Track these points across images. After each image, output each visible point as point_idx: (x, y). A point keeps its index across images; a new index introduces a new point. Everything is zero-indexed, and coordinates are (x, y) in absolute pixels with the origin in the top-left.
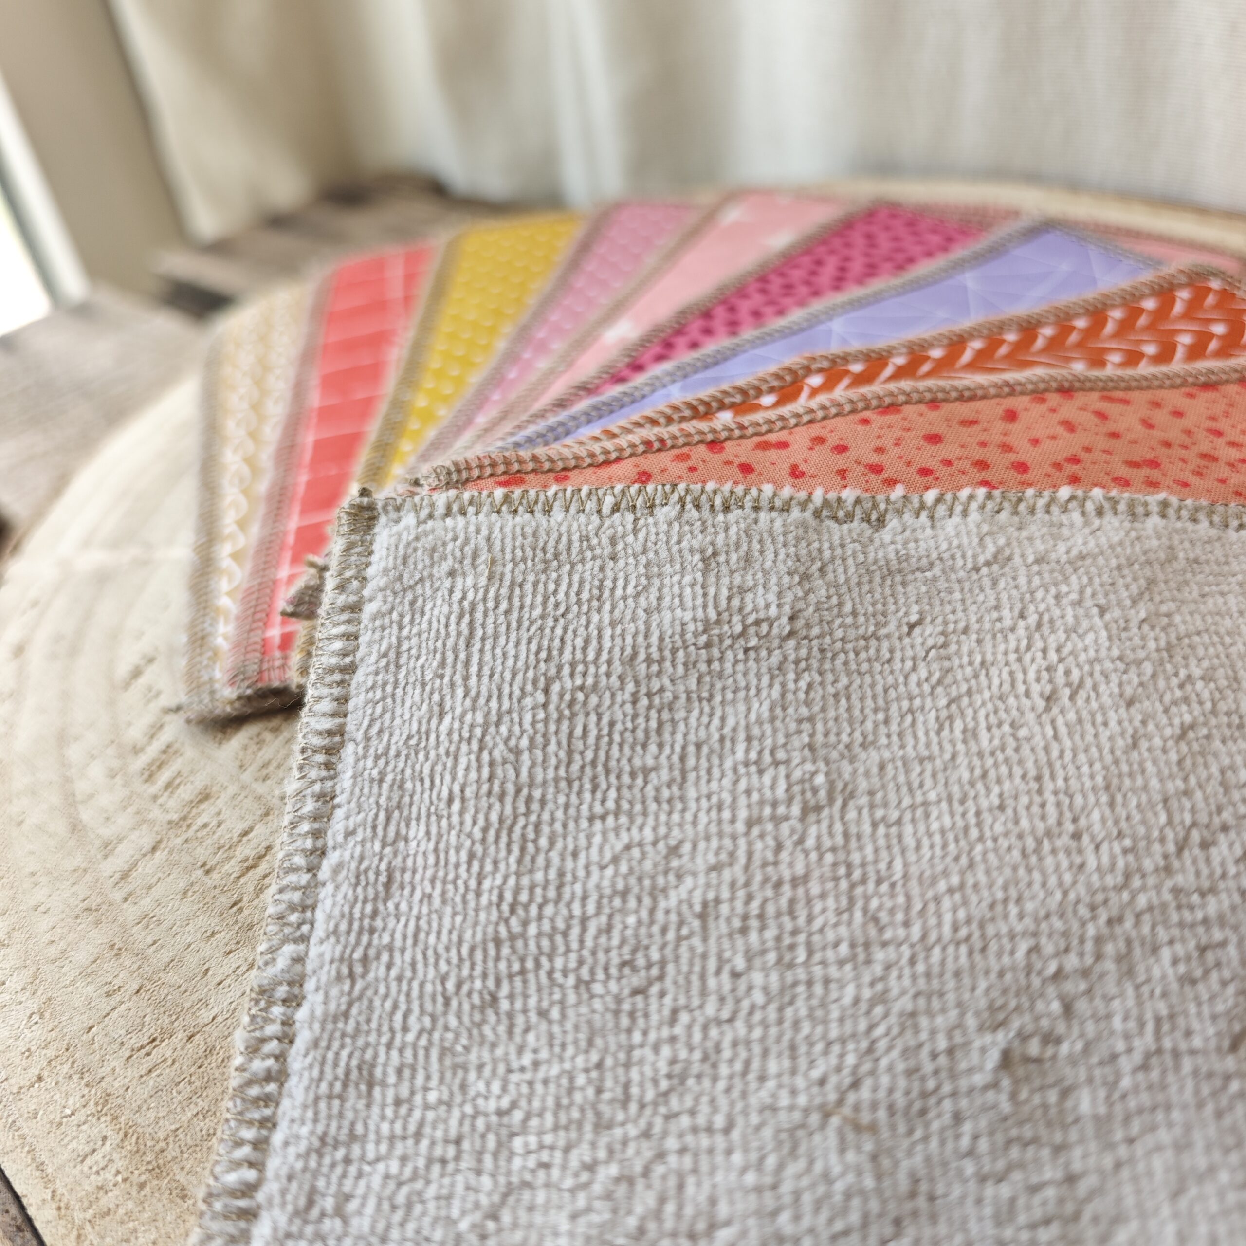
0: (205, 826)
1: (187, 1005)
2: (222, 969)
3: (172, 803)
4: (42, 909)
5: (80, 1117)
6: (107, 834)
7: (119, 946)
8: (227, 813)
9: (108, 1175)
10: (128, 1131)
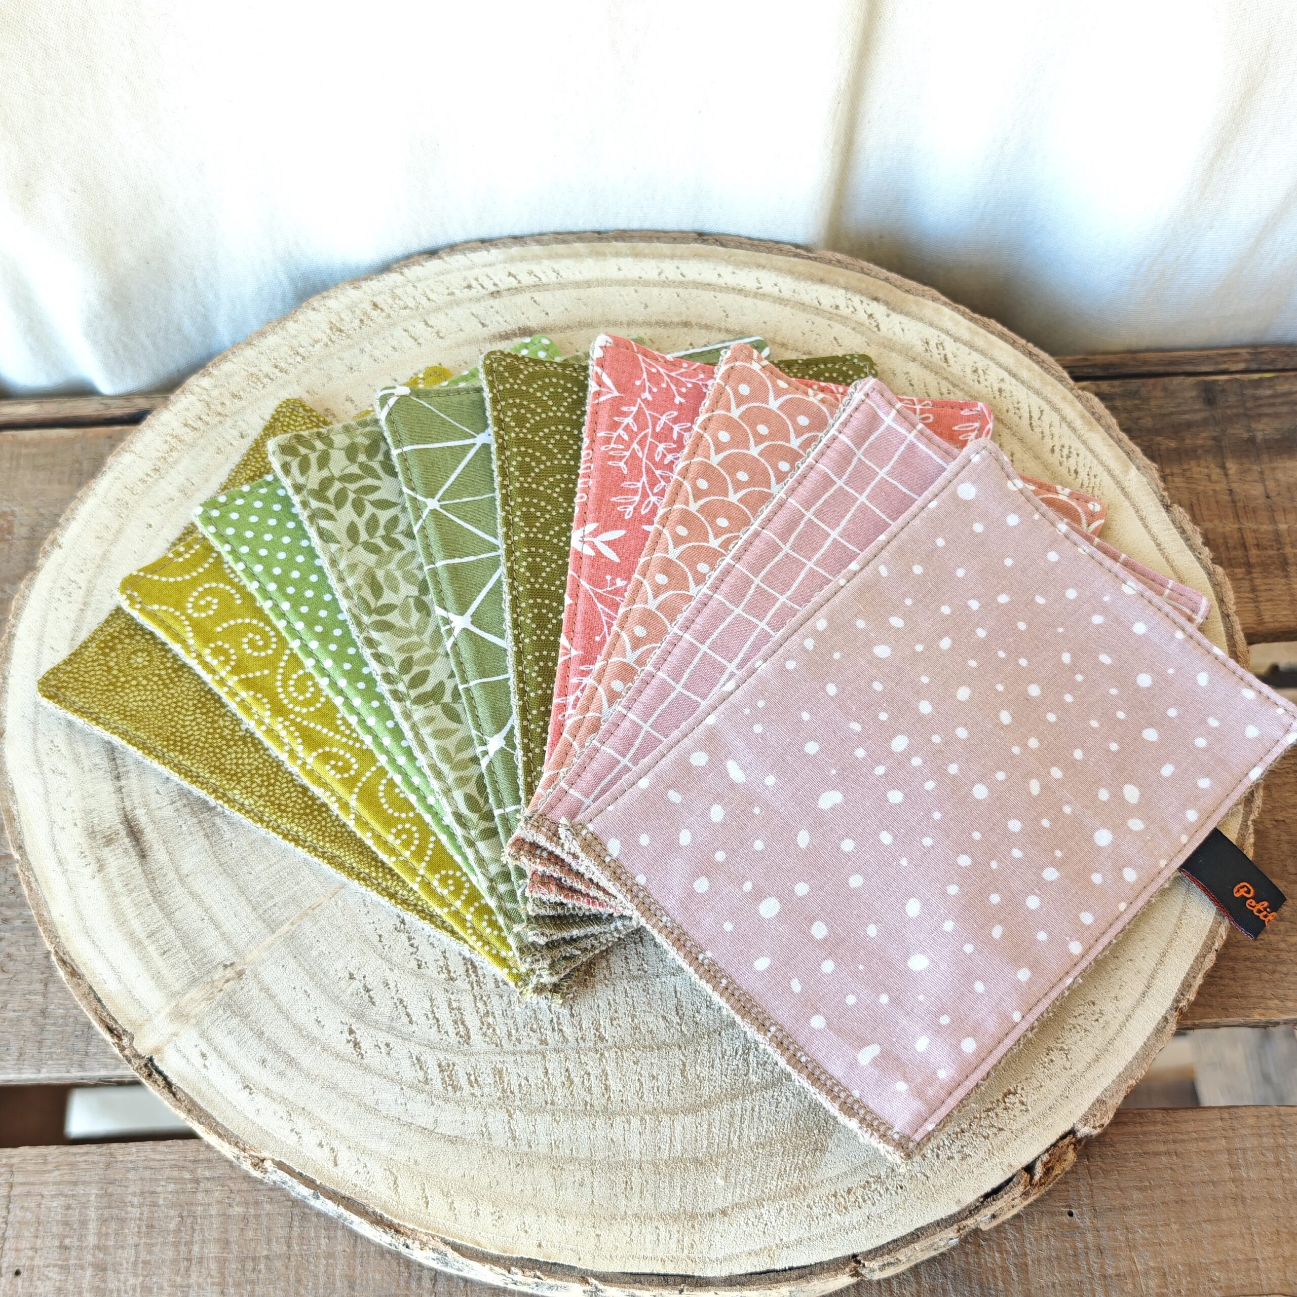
0: (520, 1085)
1: (622, 1159)
2: (617, 1133)
3: (486, 1090)
4: (494, 1184)
5: (636, 1231)
6: (474, 1130)
7: (557, 1165)
8: (523, 1072)
9: (675, 1236)
10: (662, 1217)
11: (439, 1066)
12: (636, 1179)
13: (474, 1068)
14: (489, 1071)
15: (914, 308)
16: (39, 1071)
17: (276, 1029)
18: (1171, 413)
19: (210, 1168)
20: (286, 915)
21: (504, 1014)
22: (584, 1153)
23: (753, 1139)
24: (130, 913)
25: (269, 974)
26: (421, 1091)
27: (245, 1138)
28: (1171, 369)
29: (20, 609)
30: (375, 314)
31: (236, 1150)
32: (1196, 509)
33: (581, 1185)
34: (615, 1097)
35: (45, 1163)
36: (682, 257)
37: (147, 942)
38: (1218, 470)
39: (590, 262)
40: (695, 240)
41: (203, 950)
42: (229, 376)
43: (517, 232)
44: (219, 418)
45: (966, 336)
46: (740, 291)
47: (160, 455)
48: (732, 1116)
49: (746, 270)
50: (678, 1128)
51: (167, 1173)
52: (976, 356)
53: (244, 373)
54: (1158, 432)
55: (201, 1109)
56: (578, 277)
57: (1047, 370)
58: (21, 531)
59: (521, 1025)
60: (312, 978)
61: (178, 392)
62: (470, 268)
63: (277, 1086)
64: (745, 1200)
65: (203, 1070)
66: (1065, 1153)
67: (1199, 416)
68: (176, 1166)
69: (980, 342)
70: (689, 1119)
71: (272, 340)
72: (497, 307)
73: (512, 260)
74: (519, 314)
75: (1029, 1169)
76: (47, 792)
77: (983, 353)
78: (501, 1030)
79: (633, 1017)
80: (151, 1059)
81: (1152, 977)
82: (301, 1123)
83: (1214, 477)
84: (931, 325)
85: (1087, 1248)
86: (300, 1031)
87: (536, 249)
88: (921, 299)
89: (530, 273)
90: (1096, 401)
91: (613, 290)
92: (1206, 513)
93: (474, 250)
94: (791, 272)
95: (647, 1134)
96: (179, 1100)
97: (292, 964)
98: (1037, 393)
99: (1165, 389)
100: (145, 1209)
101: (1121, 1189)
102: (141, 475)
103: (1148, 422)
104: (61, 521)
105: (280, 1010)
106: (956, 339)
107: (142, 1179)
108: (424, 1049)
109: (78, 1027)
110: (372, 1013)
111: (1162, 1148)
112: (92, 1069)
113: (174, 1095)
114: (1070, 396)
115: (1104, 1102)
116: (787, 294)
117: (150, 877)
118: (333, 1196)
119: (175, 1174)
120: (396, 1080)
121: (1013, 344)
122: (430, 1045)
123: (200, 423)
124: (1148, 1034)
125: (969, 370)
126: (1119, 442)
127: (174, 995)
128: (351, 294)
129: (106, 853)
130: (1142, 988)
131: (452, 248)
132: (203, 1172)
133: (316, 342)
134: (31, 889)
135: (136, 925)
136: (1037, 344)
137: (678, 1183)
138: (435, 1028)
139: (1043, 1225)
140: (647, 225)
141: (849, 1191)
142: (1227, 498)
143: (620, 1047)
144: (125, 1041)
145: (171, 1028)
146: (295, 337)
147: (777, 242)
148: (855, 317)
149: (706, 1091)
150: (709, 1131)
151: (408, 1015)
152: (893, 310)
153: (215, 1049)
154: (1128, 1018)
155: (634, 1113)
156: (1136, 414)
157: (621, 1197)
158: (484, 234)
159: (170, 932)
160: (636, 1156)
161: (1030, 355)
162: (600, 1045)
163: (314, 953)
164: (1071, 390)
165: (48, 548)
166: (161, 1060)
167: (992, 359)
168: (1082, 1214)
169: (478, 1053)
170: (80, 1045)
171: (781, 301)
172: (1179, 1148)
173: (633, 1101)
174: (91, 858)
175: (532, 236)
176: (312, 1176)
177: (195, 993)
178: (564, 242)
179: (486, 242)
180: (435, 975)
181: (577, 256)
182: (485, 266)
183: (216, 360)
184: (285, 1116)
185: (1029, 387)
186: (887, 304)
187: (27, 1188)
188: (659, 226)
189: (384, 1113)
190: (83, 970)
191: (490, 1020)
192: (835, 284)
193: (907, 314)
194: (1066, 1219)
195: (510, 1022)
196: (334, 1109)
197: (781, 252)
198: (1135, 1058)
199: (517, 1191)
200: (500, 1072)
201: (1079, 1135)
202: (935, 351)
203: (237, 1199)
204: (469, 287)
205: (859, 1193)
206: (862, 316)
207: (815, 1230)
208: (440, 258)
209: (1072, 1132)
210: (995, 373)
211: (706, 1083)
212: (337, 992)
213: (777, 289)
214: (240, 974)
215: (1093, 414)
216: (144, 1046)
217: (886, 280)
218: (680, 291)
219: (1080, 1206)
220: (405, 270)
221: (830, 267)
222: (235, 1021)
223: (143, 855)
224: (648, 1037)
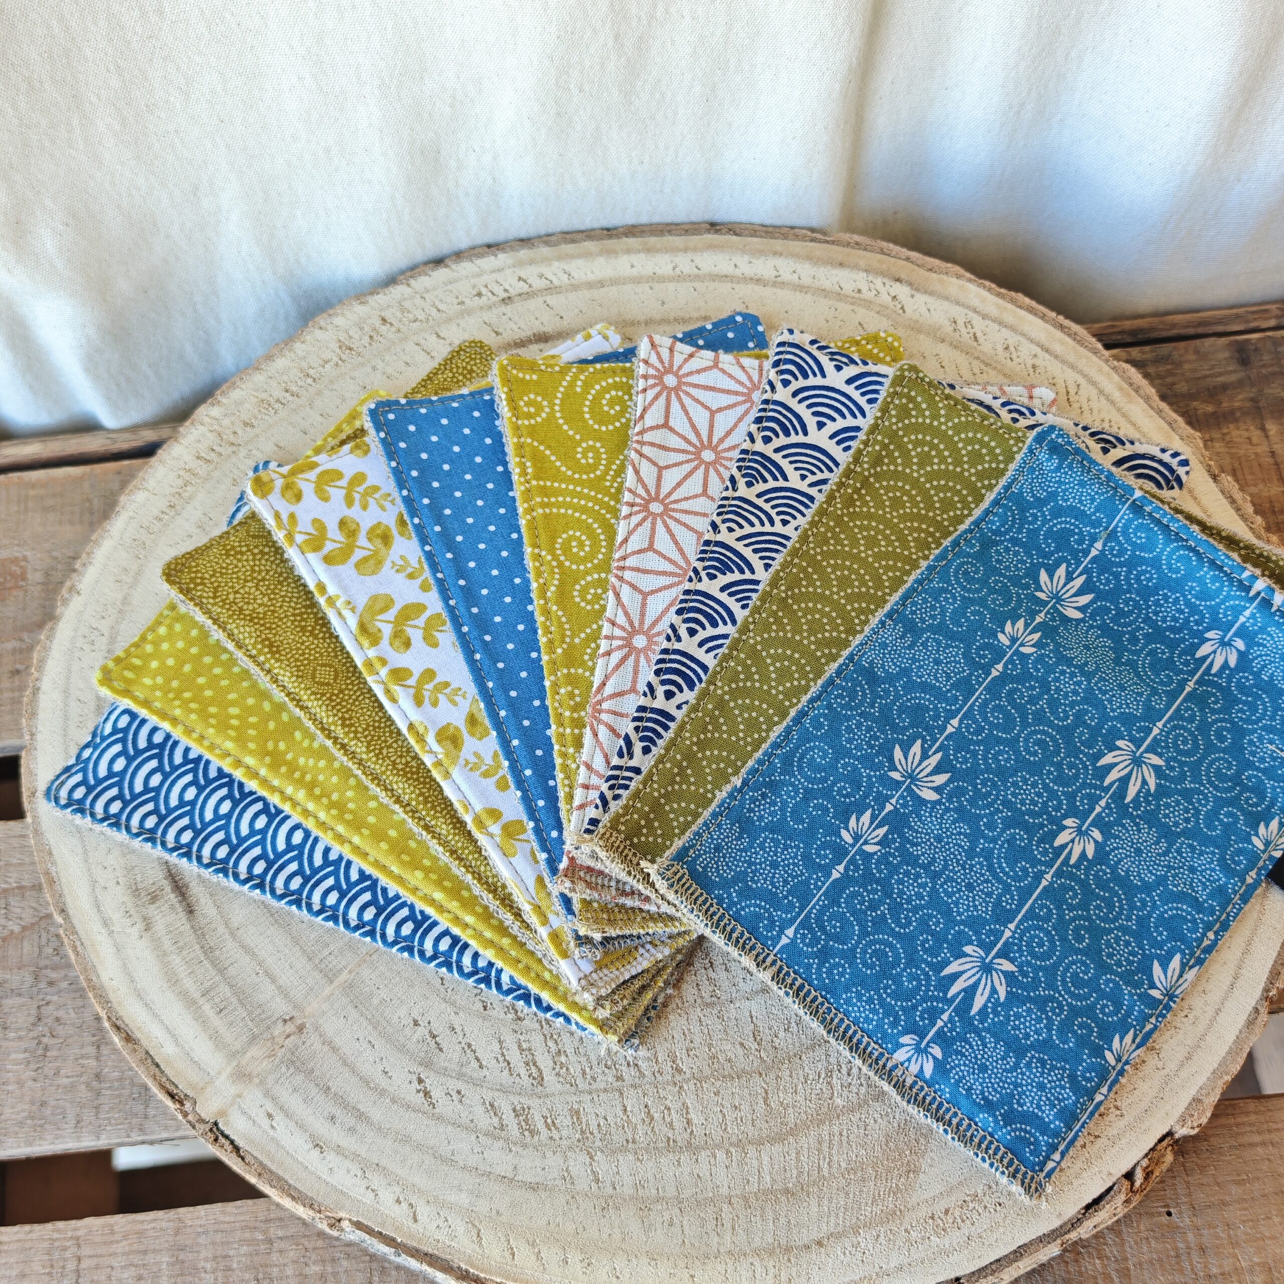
0: (599, 1125)
1: (711, 1195)
2: (703, 1168)
3: (564, 1133)
4: (580, 1230)
5: (730, 1269)
6: (556, 1175)
7: (644, 1206)
8: (601, 1111)
9: (772, 1271)
10: (757, 1252)
11: (514, 1110)
12: (726, 1215)
13: (551, 1111)
14: (566, 1112)
15: (938, 287)
16: (98, 1138)
17: (342, 1082)
18: (1206, 377)
19: (282, 1227)
20: (343, 963)
21: (576, 1052)
22: (671, 1192)
23: (843, 1165)
24: (182, 971)
25: (331, 1026)
26: (497, 1138)
27: (320, 1199)
28: (1200, 330)
29: (42, 661)
30: (384, 329)
31: (311, 1213)
32: (1239, 474)
33: (671, 1224)
34: (698, 1131)
35: (112, 1233)
36: (695, 250)
37: (201, 1001)
38: (1259, 432)
39: (602, 260)
40: (708, 231)
41: (260, 1006)
42: (239, 403)
43: (523, 234)
44: (231, 449)
45: (994, 312)
46: (758, 281)
47: (174, 490)
48: (820, 1143)
49: (763, 259)
50: (766, 1159)
51: (238, 1235)
52: (1005, 333)
53: (253, 400)
54: (1193, 397)
55: (271, 1172)
56: (591, 277)
57: (1081, 342)
58: (35, 577)
59: (595, 1062)
60: (375, 1028)
61: (187, 423)
62: (479, 275)
63: (348, 1142)
64: (840, 1229)
65: (271, 1132)
66: (1163, 1156)
67: (1234, 378)
68: (247, 1227)
69: (1009, 318)
70: (777, 1149)
71: (280, 363)
72: (509, 314)
73: (520, 264)
74: (533, 318)
75: (1129, 1176)
76: (86, 852)
77: (1012, 329)
78: (575, 1069)
79: (710, 1046)
80: (216, 1124)
81: (1240, 967)
82: (376, 1181)
83: (1255, 440)
84: (958, 303)
85: (1188, 1248)
86: (367, 1083)
87: (545, 250)
88: (945, 277)
89: (541, 276)
90: (1132, 371)
91: (628, 288)
92: (1249, 477)
93: (481, 256)
94: (809, 258)
95: (734, 1169)
96: (248, 1164)
97: (354, 1014)
98: (1072, 367)
99: (1197, 352)
100: (219, 1274)
101: (1218, 1184)
102: (156, 512)
103: (1182, 387)
104: (77, 566)
105: (345, 1063)
106: (985, 317)
107: (212, 1243)
108: (497, 1094)
109: (135, 1089)
110: (441, 1060)
111: (1257, 1138)
112: (152, 1133)
113: (243, 1159)
114: (1106, 368)
115: (1200, 1101)
116: (807, 281)
117: (200, 933)
118: (415, 1253)
119: (247, 1235)
120: (471, 1128)
121: (1043, 317)
122: (503, 1090)
123: (213, 454)
124: (1240, 1026)
125: (1000, 348)
126: (1160, 412)
127: (234, 1055)
128: (360, 310)
129: (152, 910)
130: (1228, 980)
131: (458, 255)
132: (275, 1232)
133: (327, 362)
134: (77, 954)
135: (189, 984)
136: (1067, 316)
137: (770, 1215)
138: (506, 1072)
139: (1142, 1228)
140: (656, 219)
141: (947, 1212)
142: (1270, 460)
143: (699, 1079)
144: (188, 1106)
145: (234, 1090)
146: (304, 358)
147: (792, 228)
148: (878, 300)
149: (791, 1119)
150: (798, 1159)
151: (478, 1059)
152: (917, 290)
153: (281, 1108)
154: (1218, 1011)
155: (719, 1146)
156: (1169, 380)
157: (713, 1234)
158: (489, 238)
159: (225, 990)
160: (724, 1191)
161: (1062, 327)
162: (678, 1078)
163: (375, 1001)
164: (1107, 361)
165: (67, 596)
166: (226, 1124)
167: (1023, 334)
168: (1180, 1213)
169: (553, 1094)
170: (140, 1108)
171: (801, 288)
172: (1275, 1137)
173: (717, 1134)
174: (137, 918)
175: (539, 237)
176: (392, 1235)
177: (255, 1051)
178: (573, 241)
179: (492, 247)
180: (502, 1016)
181: (587, 255)
182: (493, 272)
183: (224, 387)
184: (359, 1173)
185: (1064, 362)
186: (910, 284)
187: (95, 1261)
188: (669, 219)
189: (461, 1163)
190: (137, 1034)
191: (563, 1059)
192: (856, 267)
193: (932, 293)
194: (1165, 1219)
195: (583, 1059)
196: (409, 1162)
197: (797, 237)
198: (1229, 1053)
199: (605, 1236)
200: (578, 1112)
201: (1177, 1136)
202: (963, 330)
203: (314, 1257)
204: (479, 295)
205: (957, 1214)
206: (885, 299)
207: (916, 1255)
208: (447, 266)
209: (1170, 1134)
210: (1027, 350)
211: (791, 1110)
212: (402, 1040)
213: (796, 276)
214: (301, 1028)
215: (1131, 385)
216: (207, 1109)
217: (908, 259)
218: (697, 285)
219: (1178, 1205)
220: (412, 282)
221: (848, 250)
222: (300, 1078)
223: (190, 911)
224: (727, 1066)
